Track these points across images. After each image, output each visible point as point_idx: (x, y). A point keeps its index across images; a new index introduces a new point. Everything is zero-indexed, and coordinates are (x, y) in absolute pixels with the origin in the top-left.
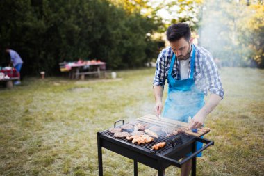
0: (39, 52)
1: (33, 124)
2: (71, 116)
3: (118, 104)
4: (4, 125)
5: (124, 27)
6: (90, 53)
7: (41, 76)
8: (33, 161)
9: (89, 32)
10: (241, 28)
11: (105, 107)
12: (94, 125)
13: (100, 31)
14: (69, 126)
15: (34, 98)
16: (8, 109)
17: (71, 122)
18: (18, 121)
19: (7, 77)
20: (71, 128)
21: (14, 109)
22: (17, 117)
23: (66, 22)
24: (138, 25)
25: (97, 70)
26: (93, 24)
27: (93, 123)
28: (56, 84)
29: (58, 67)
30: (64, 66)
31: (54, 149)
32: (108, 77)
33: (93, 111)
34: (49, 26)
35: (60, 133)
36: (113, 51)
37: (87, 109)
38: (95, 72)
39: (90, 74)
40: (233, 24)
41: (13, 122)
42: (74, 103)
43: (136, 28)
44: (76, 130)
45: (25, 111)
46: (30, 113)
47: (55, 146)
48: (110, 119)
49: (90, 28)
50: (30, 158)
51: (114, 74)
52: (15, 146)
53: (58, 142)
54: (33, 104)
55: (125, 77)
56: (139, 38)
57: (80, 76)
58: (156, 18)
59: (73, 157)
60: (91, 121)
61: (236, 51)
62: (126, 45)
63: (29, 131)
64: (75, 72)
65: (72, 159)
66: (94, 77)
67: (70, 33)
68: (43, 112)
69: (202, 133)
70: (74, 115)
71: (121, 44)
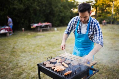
0: (21, 20)
1: (16, 54)
2: (33, 50)
3: (56, 44)
4: (2, 54)
5: (60, 7)
6: (44, 19)
7: (22, 30)
8: (13, 73)
9: (44, 10)
10: (116, 5)
11: (50, 45)
12: (43, 55)
13: (49, 9)
14: (32, 55)
15: (18, 41)
16: (6, 46)
17: (33, 53)
18: (9, 53)
19: (7, 31)
20: (33, 56)
21: (8, 47)
22: (9, 51)
23: (33, 5)
24: (67, 5)
25: (48, 27)
26: (46, 6)
27: (43, 53)
28: (29, 34)
29: (30, 26)
30: (33, 26)
31: (24, 67)
32: (53, 30)
33: (44, 47)
34: (25, 8)
35: (28, 59)
36: (55, 18)
37: (41, 46)
38: (47, 28)
39: (45, 29)
40: (112, 4)
41: (7, 53)
42: (36, 43)
43: (66, 7)
44: (35, 57)
45: (13, 47)
46: (15, 49)
47: (24, 66)
48: (51, 51)
49: (44, 8)
50: (12, 72)
51: (56, 29)
52: (6, 65)
53: (26, 63)
54: (17, 44)
55: (61, 30)
56: (67, 12)
57: (40, 30)
58: (75, 2)
59: (32, 71)
60: (43, 52)
61: (114, 16)
62: (61, 15)
63: (13, 58)
64: (38, 28)
65: (31, 73)
66: (47, 30)
67: (35, 10)
68: (21, 48)
69: (92, 64)
70: (35, 49)
71: (59, 15)
